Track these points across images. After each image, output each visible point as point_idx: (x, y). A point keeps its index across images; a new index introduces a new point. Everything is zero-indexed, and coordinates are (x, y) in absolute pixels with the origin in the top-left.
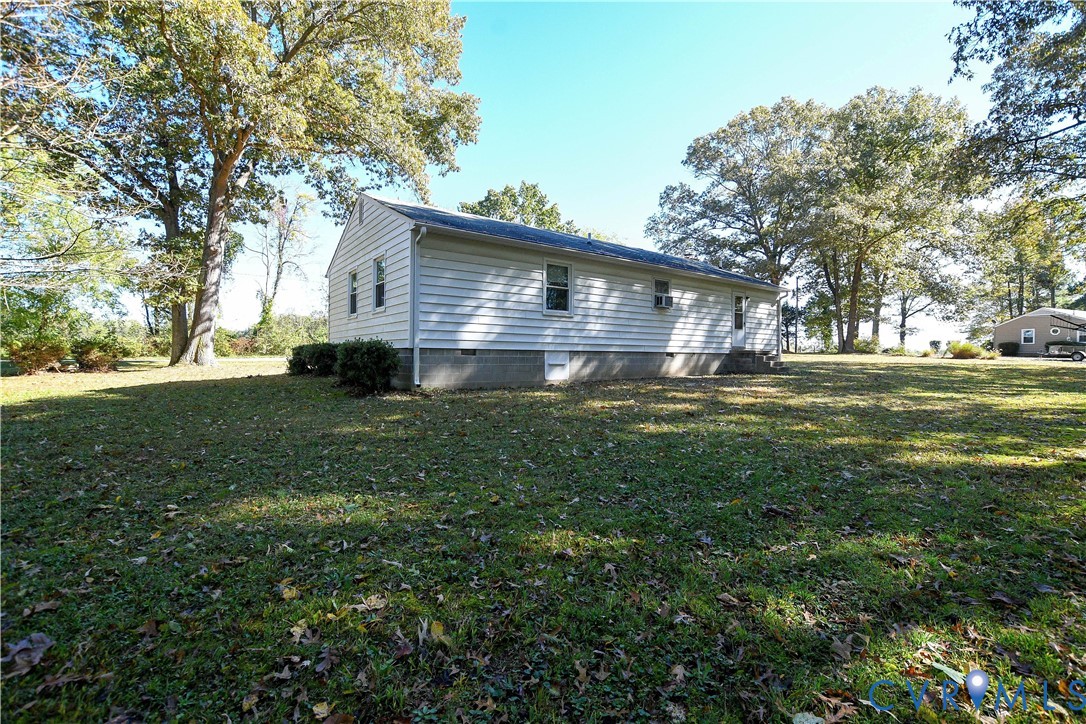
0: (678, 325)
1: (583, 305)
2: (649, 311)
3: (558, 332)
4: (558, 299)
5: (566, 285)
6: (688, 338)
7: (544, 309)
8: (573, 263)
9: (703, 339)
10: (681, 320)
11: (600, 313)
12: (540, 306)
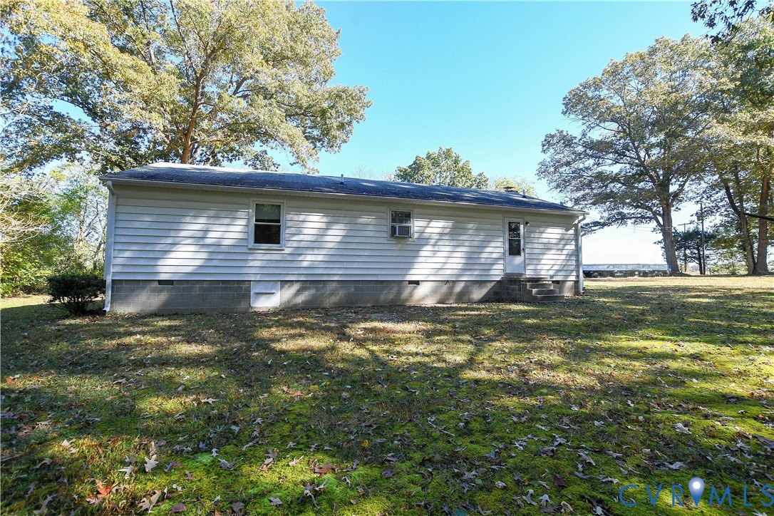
0: (422, 254)
1: (296, 238)
2: (385, 241)
3: (264, 264)
4: (267, 233)
5: (279, 221)
6: (439, 266)
7: (251, 244)
8: (285, 201)
9: (460, 266)
10: (428, 248)
11: (316, 245)
12: (245, 241)
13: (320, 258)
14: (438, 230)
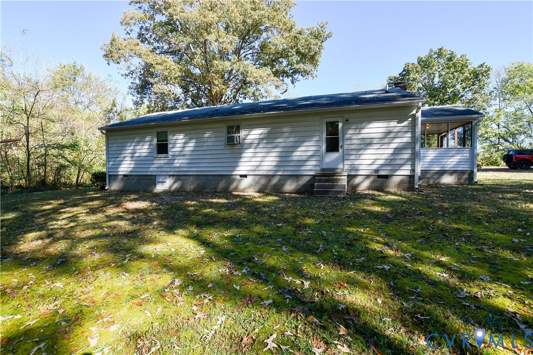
1: (173, 150)
4: (162, 148)
5: (167, 141)
6: (257, 164)
7: (155, 155)
8: (168, 129)
9: (274, 163)
10: (251, 150)
11: (182, 153)
12: (152, 153)
13: (184, 161)
14: (257, 137)
